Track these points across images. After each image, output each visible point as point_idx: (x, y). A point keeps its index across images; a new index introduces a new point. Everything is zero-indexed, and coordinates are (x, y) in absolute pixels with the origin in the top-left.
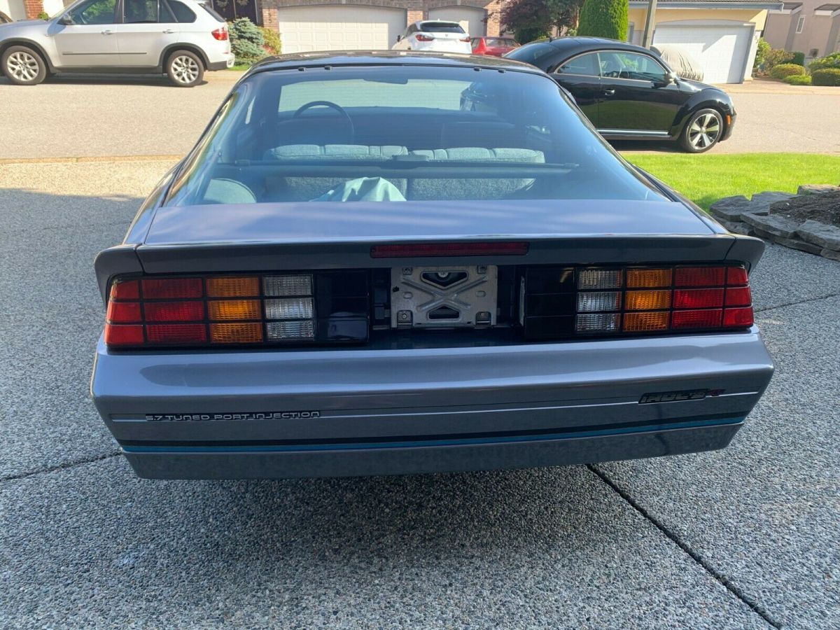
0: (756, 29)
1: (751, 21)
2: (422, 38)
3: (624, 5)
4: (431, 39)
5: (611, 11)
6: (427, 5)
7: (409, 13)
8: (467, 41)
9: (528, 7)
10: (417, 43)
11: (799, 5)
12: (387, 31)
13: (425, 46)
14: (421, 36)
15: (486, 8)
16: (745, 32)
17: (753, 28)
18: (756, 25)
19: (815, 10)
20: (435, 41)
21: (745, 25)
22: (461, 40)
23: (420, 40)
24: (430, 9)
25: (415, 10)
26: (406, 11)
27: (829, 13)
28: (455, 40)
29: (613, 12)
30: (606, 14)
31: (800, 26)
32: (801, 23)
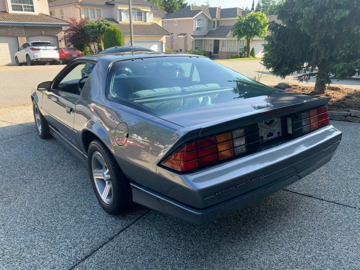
0: (163, 42)
1: (161, 39)
2: (34, 49)
3: (121, 34)
4: (39, 50)
5: (116, 36)
6: (27, 35)
7: (19, 38)
8: (56, 50)
9: (80, 35)
10: (31, 51)
11: (186, 34)
12: (8, 47)
13: (36, 53)
14: (33, 48)
15: (56, 35)
16: (160, 44)
17: (162, 42)
18: (163, 41)
19: (178, 35)
20: (41, 50)
21: (159, 41)
22: (54, 50)
23: (33, 50)
24: (29, 36)
25: (22, 37)
26: (17, 37)
27: (182, 36)
28: (51, 49)
29: (117, 37)
30: (115, 37)
31: (174, 41)
32: (174, 40)
